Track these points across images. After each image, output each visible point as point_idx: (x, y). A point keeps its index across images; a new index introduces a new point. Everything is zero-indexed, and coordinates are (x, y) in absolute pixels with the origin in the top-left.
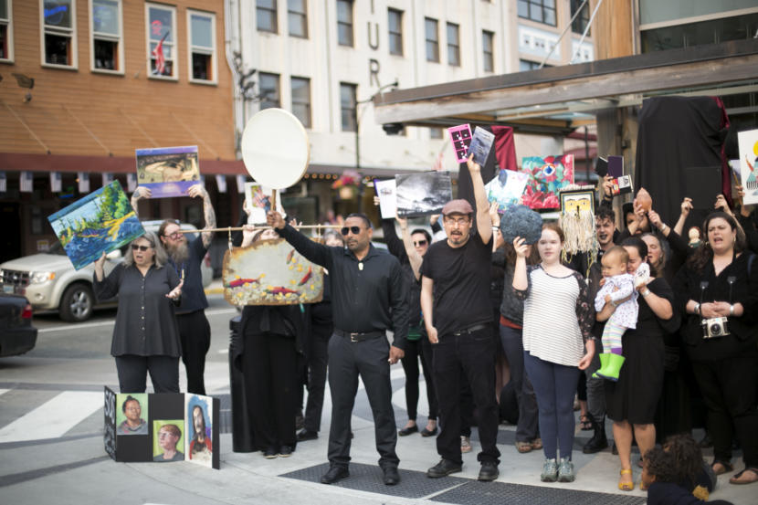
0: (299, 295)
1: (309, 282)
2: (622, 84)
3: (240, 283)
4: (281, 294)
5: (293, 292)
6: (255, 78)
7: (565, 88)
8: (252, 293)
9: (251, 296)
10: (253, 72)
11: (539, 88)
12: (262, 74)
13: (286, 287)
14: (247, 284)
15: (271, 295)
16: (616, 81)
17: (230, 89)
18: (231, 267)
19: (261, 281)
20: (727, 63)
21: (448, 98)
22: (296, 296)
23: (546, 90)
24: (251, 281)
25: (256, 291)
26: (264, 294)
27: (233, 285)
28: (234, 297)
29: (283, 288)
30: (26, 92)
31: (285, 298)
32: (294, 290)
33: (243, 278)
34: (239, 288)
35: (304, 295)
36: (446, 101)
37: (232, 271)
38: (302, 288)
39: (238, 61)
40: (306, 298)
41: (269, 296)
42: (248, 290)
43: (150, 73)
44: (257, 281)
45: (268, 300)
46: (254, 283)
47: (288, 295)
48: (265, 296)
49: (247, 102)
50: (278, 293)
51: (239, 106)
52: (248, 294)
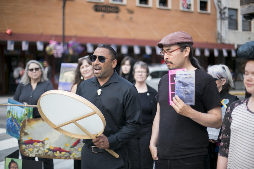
0: (70, 154)
1: (78, 146)
3: (31, 142)
4: (58, 152)
5: (66, 152)
6: (226, 11)
8: (39, 150)
9: (38, 151)
10: (225, 8)
12: (230, 9)
13: (62, 148)
14: (36, 143)
15: (52, 152)
17: (215, 15)
18: (26, 131)
19: (46, 142)
22: (68, 154)
24: (39, 142)
25: (42, 148)
26: (47, 151)
27: (27, 143)
28: (27, 151)
29: (60, 148)
30: (129, 16)
31: (60, 155)
32: (67, 150)
33: (33, 139)
34: (30, 145)
35: (73, 154)
37: (26, 134)
38: (72, 149)
39: (219, 4)
40: (75, 156)
41: (50, 153)
42: (36, 147)
43: (181, 8)
44: (43, 142)
45: (49, 155)
46: (41, 143)
47: (63, 153)
48: (48, 152)
49: (223, 21)
50: (56, 151)
51: (219, 22)
52: (36, 150)
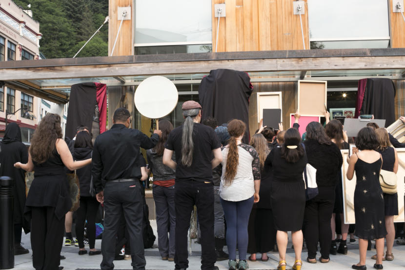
2: (151, 69)
7: (117, 68)
11: (100, 67)
16: (148, 67)
20: (210, 63)
21: (40, 68)
23: (105, 69)
36: (39, 70)
